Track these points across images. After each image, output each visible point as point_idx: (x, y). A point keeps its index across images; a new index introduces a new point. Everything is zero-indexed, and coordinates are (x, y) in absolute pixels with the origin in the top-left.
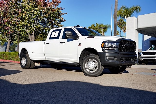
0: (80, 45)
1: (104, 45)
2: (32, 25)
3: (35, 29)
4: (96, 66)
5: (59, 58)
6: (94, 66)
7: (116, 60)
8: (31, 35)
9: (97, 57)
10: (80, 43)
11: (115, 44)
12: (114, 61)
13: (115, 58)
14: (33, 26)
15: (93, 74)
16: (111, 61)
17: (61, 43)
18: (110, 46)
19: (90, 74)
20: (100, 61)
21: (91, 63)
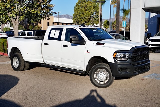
0: (87, 51)
1: (116, 56)
2: (15, 7)
3: (20, 12)
4: (107, 77)
5: (61, 63)
6: (104, 77)
7: (129, 72)
8: (14, 19)
9: (108, 67)
10: (88, 50)
11: (128, 54)
12: (126, 73)
13: (128, 70)
14: (17, 9)
15: (103, 86)
16: (124, 73)
17: (63, 46)
18: (123, 56)
19: (99, 85)
20: (111, 72)
21: (101, 74)
